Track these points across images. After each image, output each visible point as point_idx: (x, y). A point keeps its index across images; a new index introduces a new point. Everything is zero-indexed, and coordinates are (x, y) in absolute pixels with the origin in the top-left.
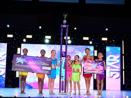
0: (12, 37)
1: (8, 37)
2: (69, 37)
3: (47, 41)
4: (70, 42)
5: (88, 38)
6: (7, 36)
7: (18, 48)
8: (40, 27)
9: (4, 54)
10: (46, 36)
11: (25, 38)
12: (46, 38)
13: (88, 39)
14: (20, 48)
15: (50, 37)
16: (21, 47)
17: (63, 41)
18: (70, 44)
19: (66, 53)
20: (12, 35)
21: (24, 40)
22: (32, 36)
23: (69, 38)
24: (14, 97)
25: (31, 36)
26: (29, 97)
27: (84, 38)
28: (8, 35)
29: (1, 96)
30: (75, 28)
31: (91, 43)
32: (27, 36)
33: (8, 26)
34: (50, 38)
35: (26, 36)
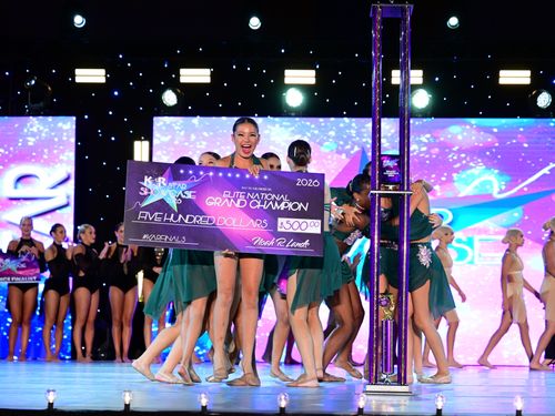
0: (103, 80)
1: (78, 80)
2: (420, 73)
3: (294, 99)
4: (421, 99)
5: (528, 73)
6: (74, 76)
7: (137, 144)
8: (255, 23)
9: (64, 176)
10: (287, 72)
11: (175, 85)
12: (287, 81)
13: (527, 81)
14: (146, 144)
15: (313, 73)
16: (149, 138)
17: (384, 98)
18: (425, 114)
19: (402, 159)
20: (103, 72)
21: (170, 98)
22: (212, 75)
23: (416, 76)
24: (122, 408)
25: (207, 72)
26: (204, 408)
27: (502, 73)
28: (78, 72)
29: (51, 405)
30: (453, 21)
31: (544, 100)
32: (183, 71)
33: (79, 20)
34: (312, 81)
35: (178, 75)
